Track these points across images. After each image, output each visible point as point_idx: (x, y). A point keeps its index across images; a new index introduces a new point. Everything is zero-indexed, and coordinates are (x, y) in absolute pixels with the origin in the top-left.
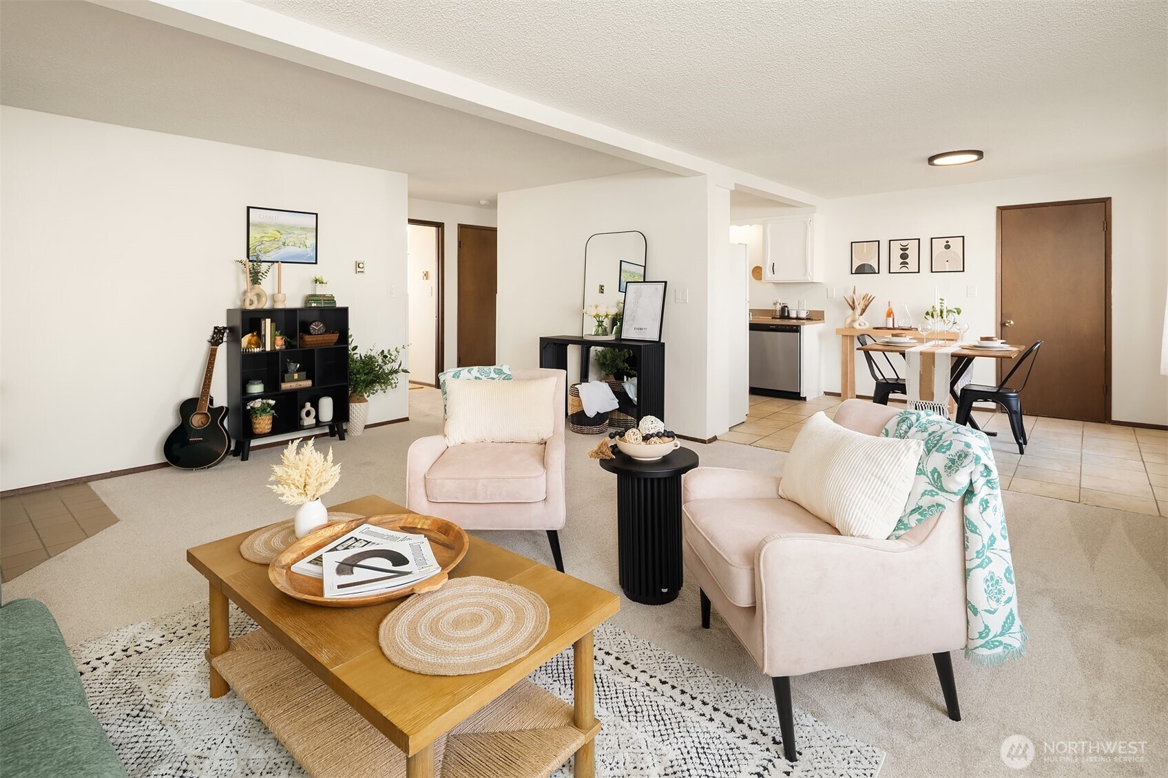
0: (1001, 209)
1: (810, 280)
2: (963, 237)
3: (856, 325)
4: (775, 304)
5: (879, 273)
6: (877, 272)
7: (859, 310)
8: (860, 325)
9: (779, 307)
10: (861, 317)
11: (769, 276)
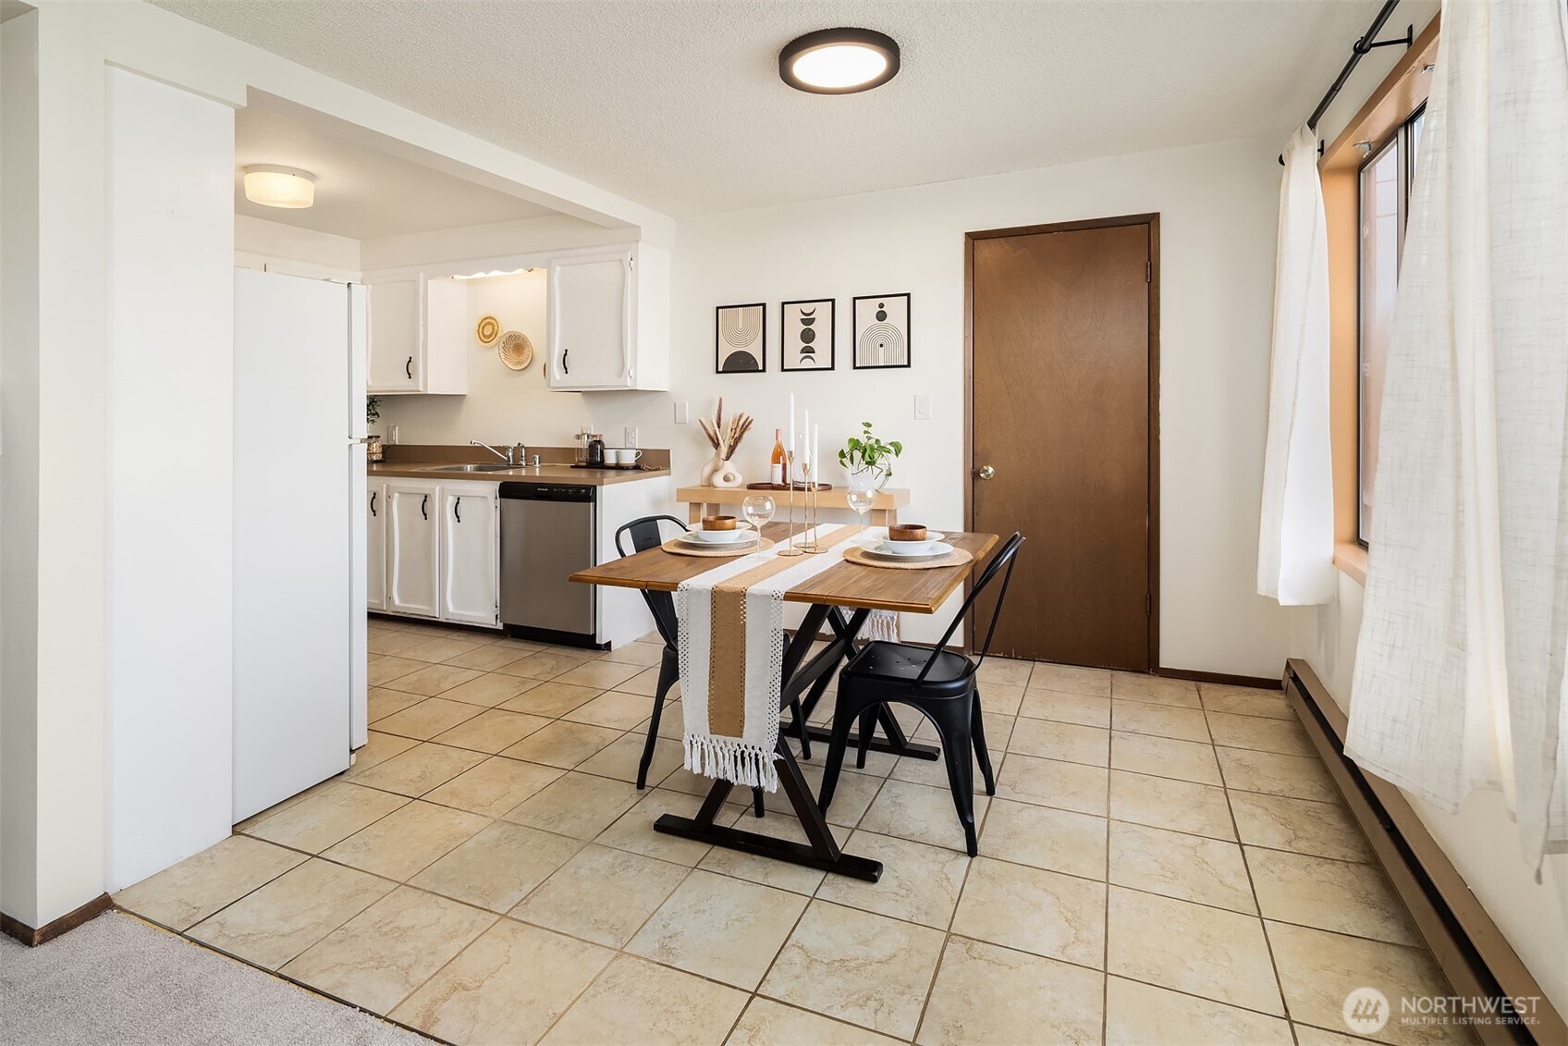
0: (973, 238)
1: (630, 385)
2: (908, 295)
3: (718, 480)
4: (578, 437)
5: (764, 370)
6: (761, 368)
7: (724, 449)
8: (726, 479)
9: (585, 443)
10: (726, 462)
11: (558, 378)
